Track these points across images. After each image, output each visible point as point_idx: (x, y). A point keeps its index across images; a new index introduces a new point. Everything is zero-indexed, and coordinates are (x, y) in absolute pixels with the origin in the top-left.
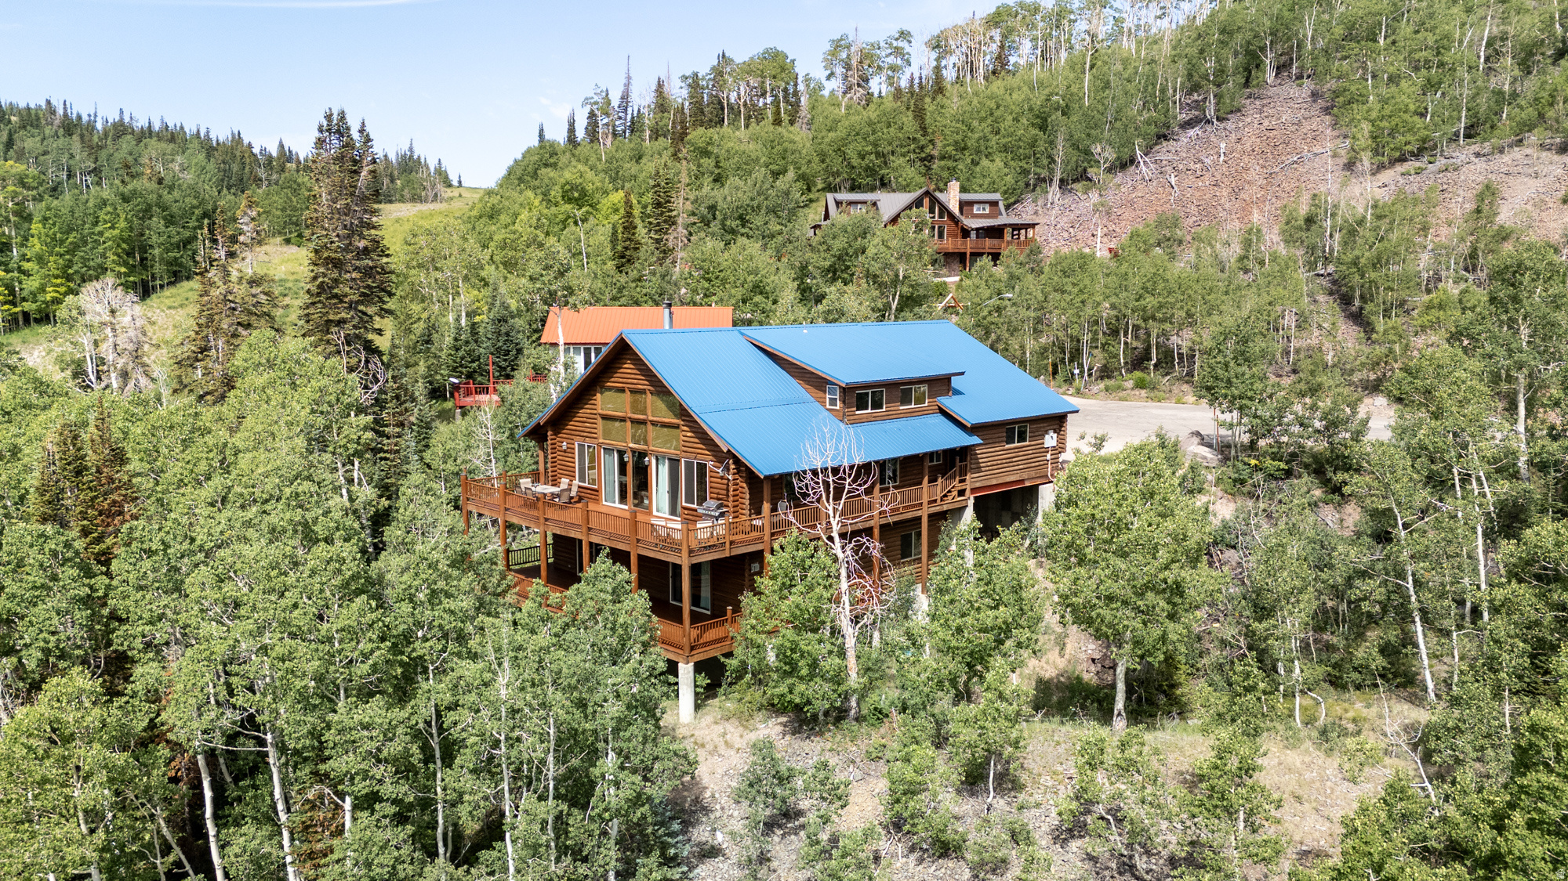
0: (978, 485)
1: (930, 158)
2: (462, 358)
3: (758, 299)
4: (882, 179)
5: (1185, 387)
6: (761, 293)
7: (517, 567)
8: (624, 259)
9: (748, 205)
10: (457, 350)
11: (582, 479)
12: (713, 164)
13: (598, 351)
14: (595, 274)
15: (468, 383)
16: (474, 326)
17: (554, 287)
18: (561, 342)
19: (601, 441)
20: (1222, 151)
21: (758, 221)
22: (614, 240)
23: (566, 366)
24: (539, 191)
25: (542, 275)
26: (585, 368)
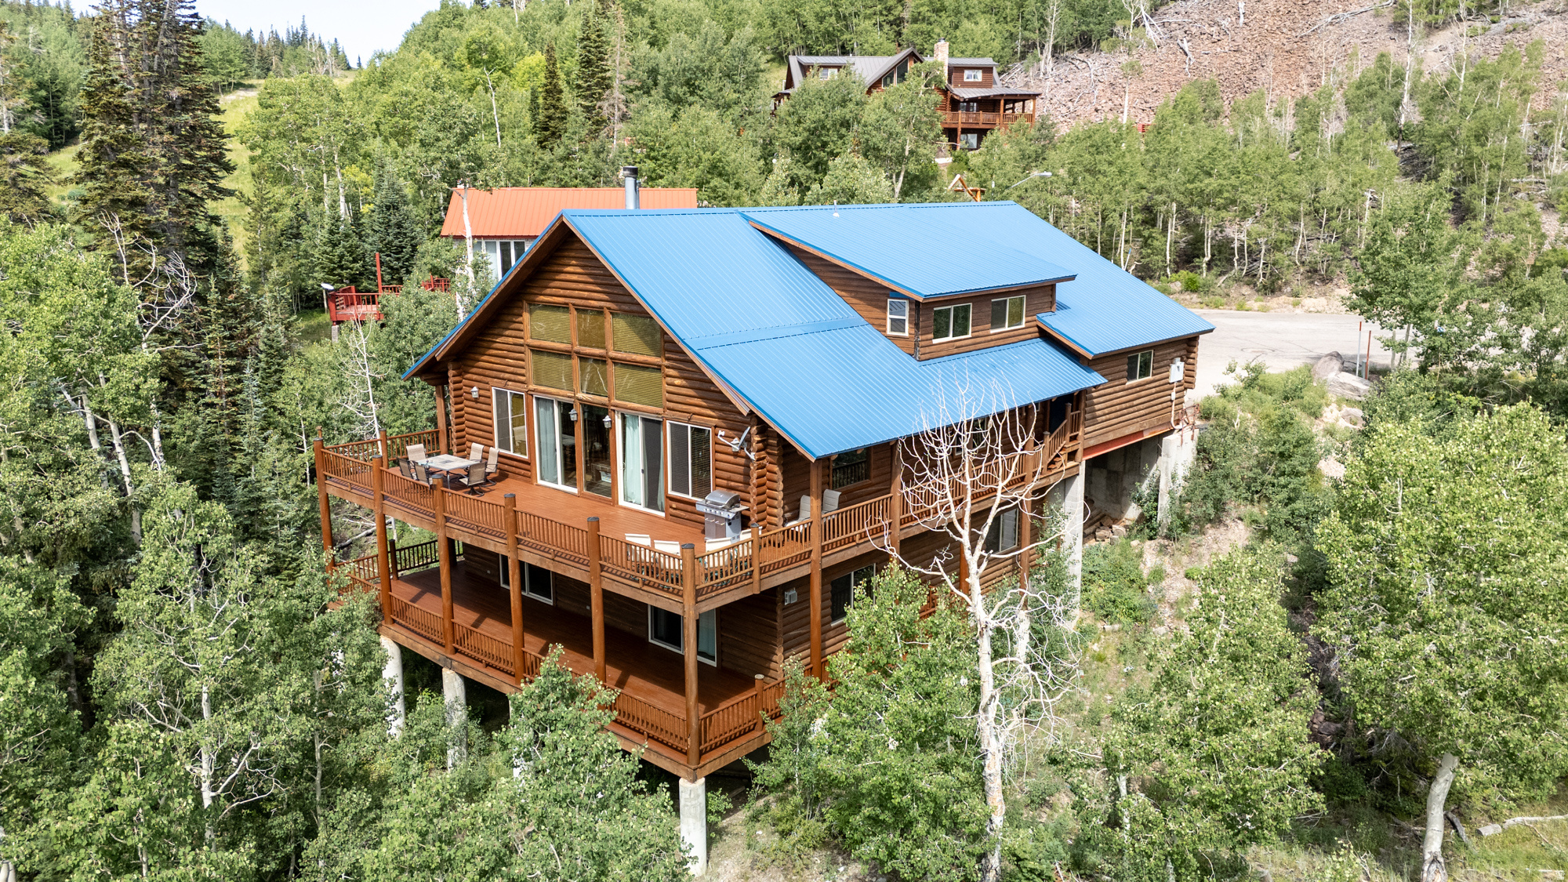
0: (1092, 442)
1: (899, 22)
2: (341, 257)
3: (716, 182)
4: (843, 47)
5: (1246, 290)
6: (720, 175)
7: (407, 573)
8: (548, 131)
9: (697, 67)
10: (335, 245)
11: (504, 444)
12: (647, 23)
13: (520, 247)
14: (512, 151)
15: (349, 290)
16: (357, 216)
17: (455, 157)
18: (469, 234)
19: (532, 387)
20: (1241, 11)
21: (711, 86)
22: (534, 108)
23: (477, 267)
24: (440, 54)
25: (438, 140)
26: (503, 274)
